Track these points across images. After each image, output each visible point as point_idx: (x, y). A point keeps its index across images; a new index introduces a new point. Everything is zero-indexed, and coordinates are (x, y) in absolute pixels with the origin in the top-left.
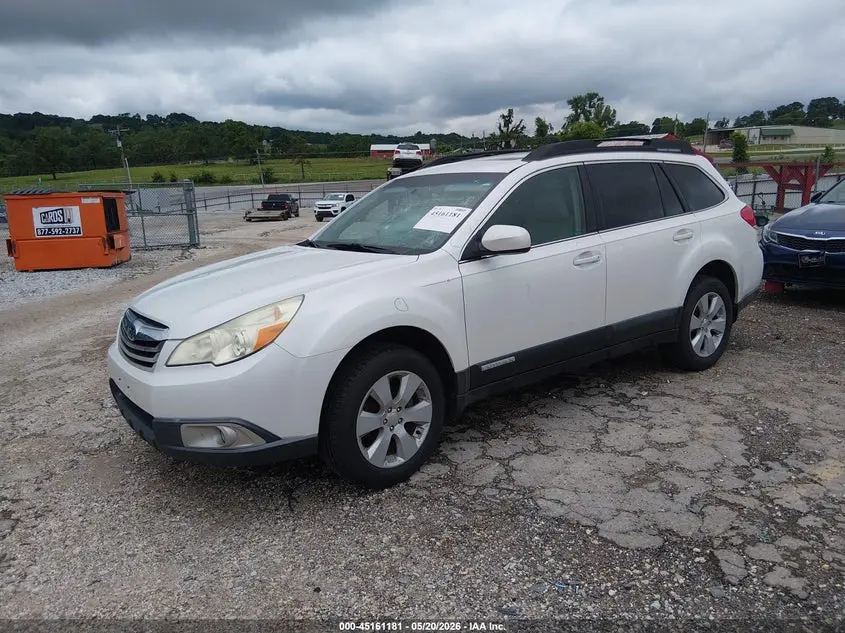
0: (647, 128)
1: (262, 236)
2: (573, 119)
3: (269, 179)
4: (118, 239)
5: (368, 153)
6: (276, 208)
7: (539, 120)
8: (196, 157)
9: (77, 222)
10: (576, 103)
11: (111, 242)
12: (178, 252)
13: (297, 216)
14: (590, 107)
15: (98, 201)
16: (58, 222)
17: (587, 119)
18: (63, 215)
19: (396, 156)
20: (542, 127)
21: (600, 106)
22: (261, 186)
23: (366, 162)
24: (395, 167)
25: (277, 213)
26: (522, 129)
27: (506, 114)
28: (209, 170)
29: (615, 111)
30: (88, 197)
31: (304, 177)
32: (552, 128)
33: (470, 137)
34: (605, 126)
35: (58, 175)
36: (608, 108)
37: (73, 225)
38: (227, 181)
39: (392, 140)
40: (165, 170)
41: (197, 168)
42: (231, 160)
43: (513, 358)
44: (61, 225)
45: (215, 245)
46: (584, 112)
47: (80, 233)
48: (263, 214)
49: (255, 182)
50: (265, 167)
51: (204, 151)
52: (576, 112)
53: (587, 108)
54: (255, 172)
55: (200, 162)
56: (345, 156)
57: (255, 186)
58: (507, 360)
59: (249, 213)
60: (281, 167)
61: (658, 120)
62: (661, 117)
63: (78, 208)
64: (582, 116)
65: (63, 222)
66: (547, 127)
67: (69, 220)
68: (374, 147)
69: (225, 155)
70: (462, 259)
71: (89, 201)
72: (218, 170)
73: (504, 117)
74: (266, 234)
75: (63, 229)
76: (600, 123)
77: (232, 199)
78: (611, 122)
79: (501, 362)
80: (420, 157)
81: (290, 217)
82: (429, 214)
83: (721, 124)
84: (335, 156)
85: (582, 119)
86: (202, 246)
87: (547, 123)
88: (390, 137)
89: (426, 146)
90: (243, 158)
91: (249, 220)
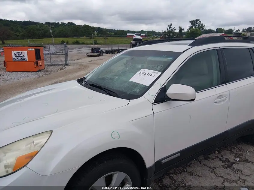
0: (214, 31)
1: (90, 62)
2: (191, 27)
3: (95, 43)
4: (40, 62)
5: (126, 36)
6: (96, 53)
7: (180, 27)
8: (75, 36)
9: (26, 56)
10: (192, 22)
11: (37, 63)
12: (61, 67)
13: (103, 55)
14: (197, 24)
15: (33, 50)
16: (20, 56)
17: (195, 27)
18: (22, 54)
19: (134, 38)
20: (181, 29)
21: (200, 24)
22: (93, 45)
23: (125, 39)
24: (133, 41)
25: (96, 54)
26: (174, 30)
27: (170, 25)
28: (78, 40)
29: (204, 25)
30: (30, 48)
31: (106, 43)
32: (184, 30)
33: (158, 32)
34: (201, 30)
35: (34, 40)
36: (202, 24)
37: (25, 57)
38: (83, 43)
39: (133, 32)
40: (65, 39)
41: (75, 39)
42: (85, 37)
43: (179, 154)
44: (21, 57)
45: (73, 65)
46: (195, 25)
47: (27, 60)
48: (92, 54)
49: (91, 44)
50: (94, 39)
51: (77, 34)
52: (192, 25)
53: (196, 24)
54: (92, 41)
55: (76, 37)
56: (118, 37)
57: (91, 45)
58: (176, 156)
59: (88, 54)
60: (100, 39)
61: (217, 29)
62: (219, 28)
63: (27, 52)
64: (194, 26)
65: (22, 56)
66: (182, 29)
67: (24, 56)
68: (128, 34)
69: (83, 35)
70: (154, 102)
71: (30, 50)
72: (81, 40)
73: (169, 26)
74: (91, 61)
75: (22, 58)
76: (199, 29)
77: (84, 49)
78: (203, 29)
79: (173, 157)
80: (142, 38)
81: (100, 55)
82: (138, 73)
83: (237, 31)
84: (116, 37)
85: (194, 27)
86: (69, 65)
87: (182, 28)
88: (133, 31)
89: (144, 34)
90: (88, 36)
91: (88, 56)
